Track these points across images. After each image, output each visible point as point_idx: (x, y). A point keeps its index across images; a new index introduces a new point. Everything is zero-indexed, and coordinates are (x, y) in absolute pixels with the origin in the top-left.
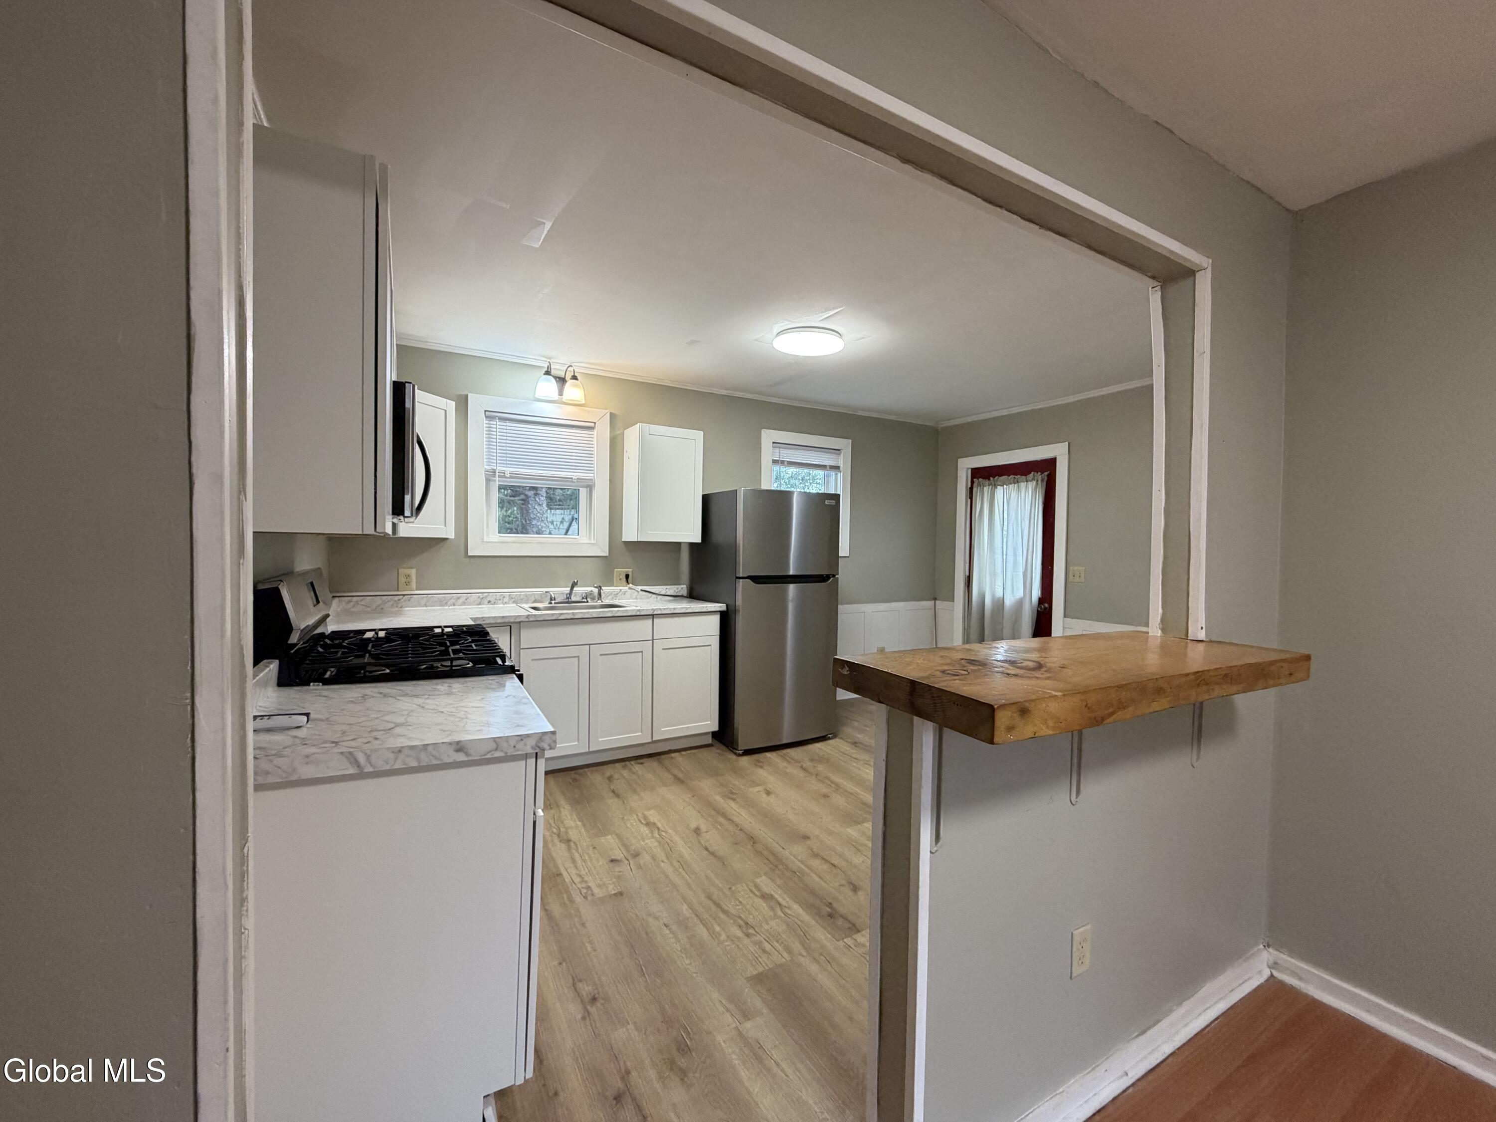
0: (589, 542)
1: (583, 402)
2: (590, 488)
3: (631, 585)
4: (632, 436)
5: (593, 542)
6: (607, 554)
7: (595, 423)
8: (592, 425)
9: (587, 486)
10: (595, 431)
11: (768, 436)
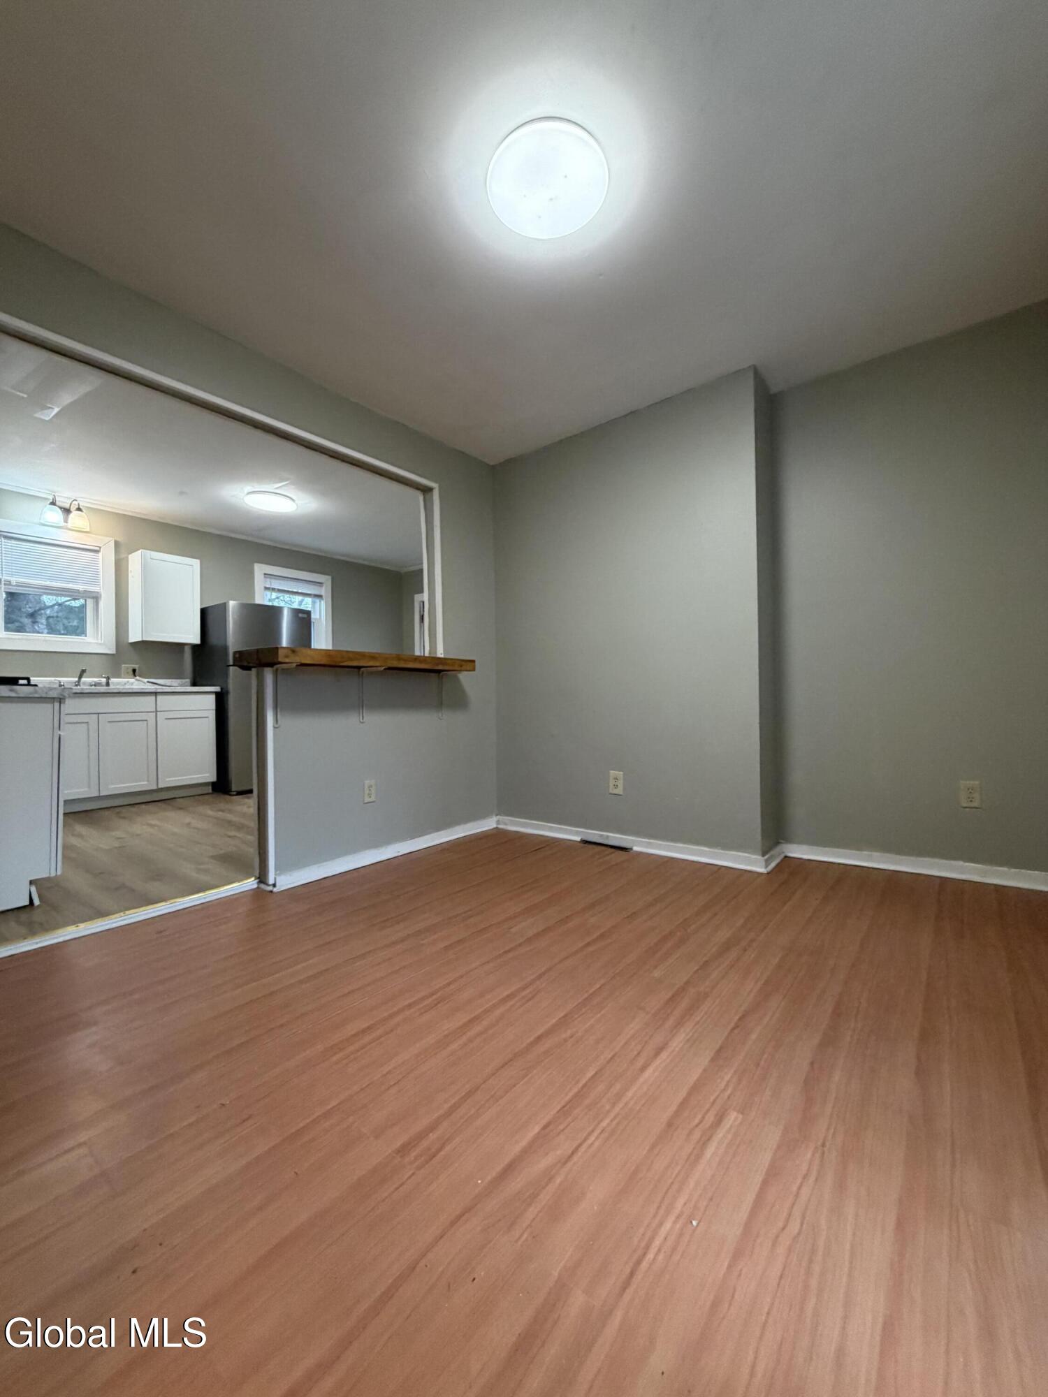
0: (96, 641)
1: (88, 530)
2: (96, 598)
3: (138, 678)
4: (135, 561)
5: (100, 641)
6: (114, 652)
7: (100, 547)
8: (98, 549)
9: (93, 598)
10: (100, 554)
11: (260, 570)
